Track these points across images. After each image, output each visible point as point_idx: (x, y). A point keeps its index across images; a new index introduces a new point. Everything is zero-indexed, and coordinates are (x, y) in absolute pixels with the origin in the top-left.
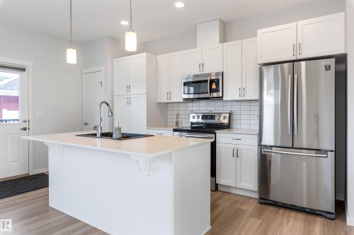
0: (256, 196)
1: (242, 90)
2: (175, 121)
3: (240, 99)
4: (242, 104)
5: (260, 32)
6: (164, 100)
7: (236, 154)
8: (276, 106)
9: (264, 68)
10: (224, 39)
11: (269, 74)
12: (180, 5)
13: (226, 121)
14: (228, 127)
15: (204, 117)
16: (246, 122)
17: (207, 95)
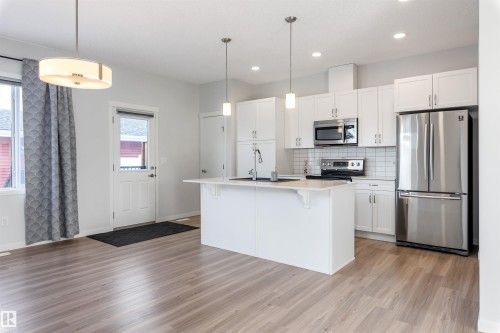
0: (394, 240)
1: (378, 136)
2: (302, 168)
3: (376, 145)
4: (378, 150)
5: (397, 81)
6: (293, 146)
7: (373, 200)
8: (413, 151)
9: (401, 117)
10: (358, 85)
11: (406, 122)
12: (317, 55)
13: (360, 168)
14: (361, 174)
15: (337, 164)
16: (381, 169)
17: (341, 142)
